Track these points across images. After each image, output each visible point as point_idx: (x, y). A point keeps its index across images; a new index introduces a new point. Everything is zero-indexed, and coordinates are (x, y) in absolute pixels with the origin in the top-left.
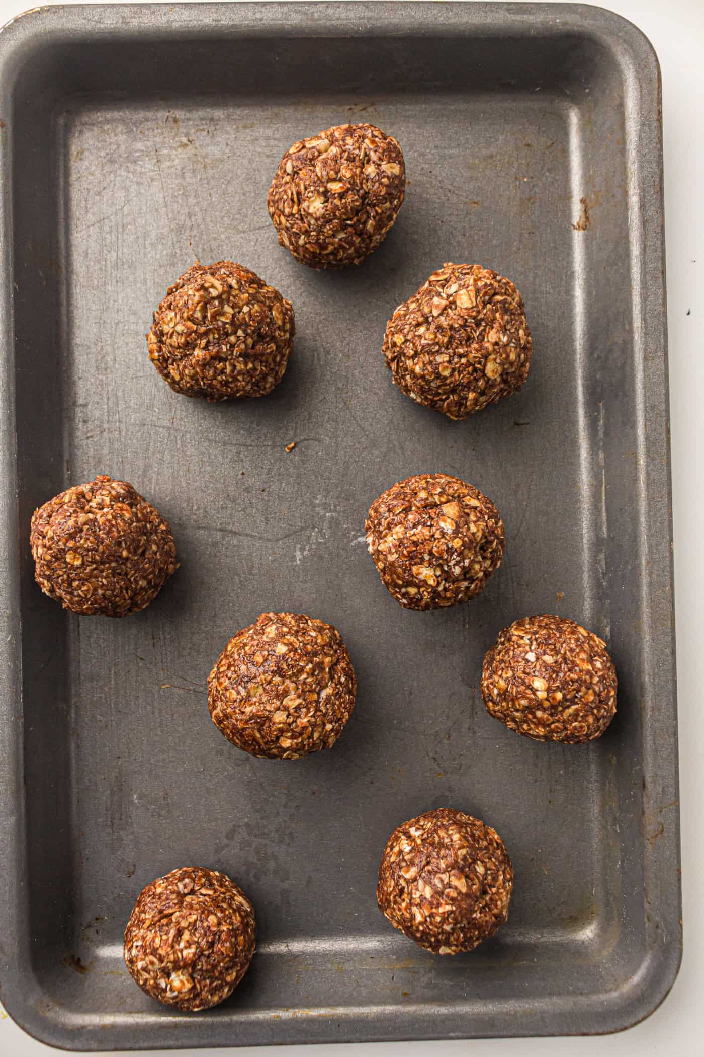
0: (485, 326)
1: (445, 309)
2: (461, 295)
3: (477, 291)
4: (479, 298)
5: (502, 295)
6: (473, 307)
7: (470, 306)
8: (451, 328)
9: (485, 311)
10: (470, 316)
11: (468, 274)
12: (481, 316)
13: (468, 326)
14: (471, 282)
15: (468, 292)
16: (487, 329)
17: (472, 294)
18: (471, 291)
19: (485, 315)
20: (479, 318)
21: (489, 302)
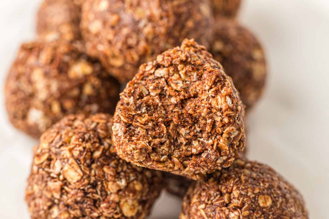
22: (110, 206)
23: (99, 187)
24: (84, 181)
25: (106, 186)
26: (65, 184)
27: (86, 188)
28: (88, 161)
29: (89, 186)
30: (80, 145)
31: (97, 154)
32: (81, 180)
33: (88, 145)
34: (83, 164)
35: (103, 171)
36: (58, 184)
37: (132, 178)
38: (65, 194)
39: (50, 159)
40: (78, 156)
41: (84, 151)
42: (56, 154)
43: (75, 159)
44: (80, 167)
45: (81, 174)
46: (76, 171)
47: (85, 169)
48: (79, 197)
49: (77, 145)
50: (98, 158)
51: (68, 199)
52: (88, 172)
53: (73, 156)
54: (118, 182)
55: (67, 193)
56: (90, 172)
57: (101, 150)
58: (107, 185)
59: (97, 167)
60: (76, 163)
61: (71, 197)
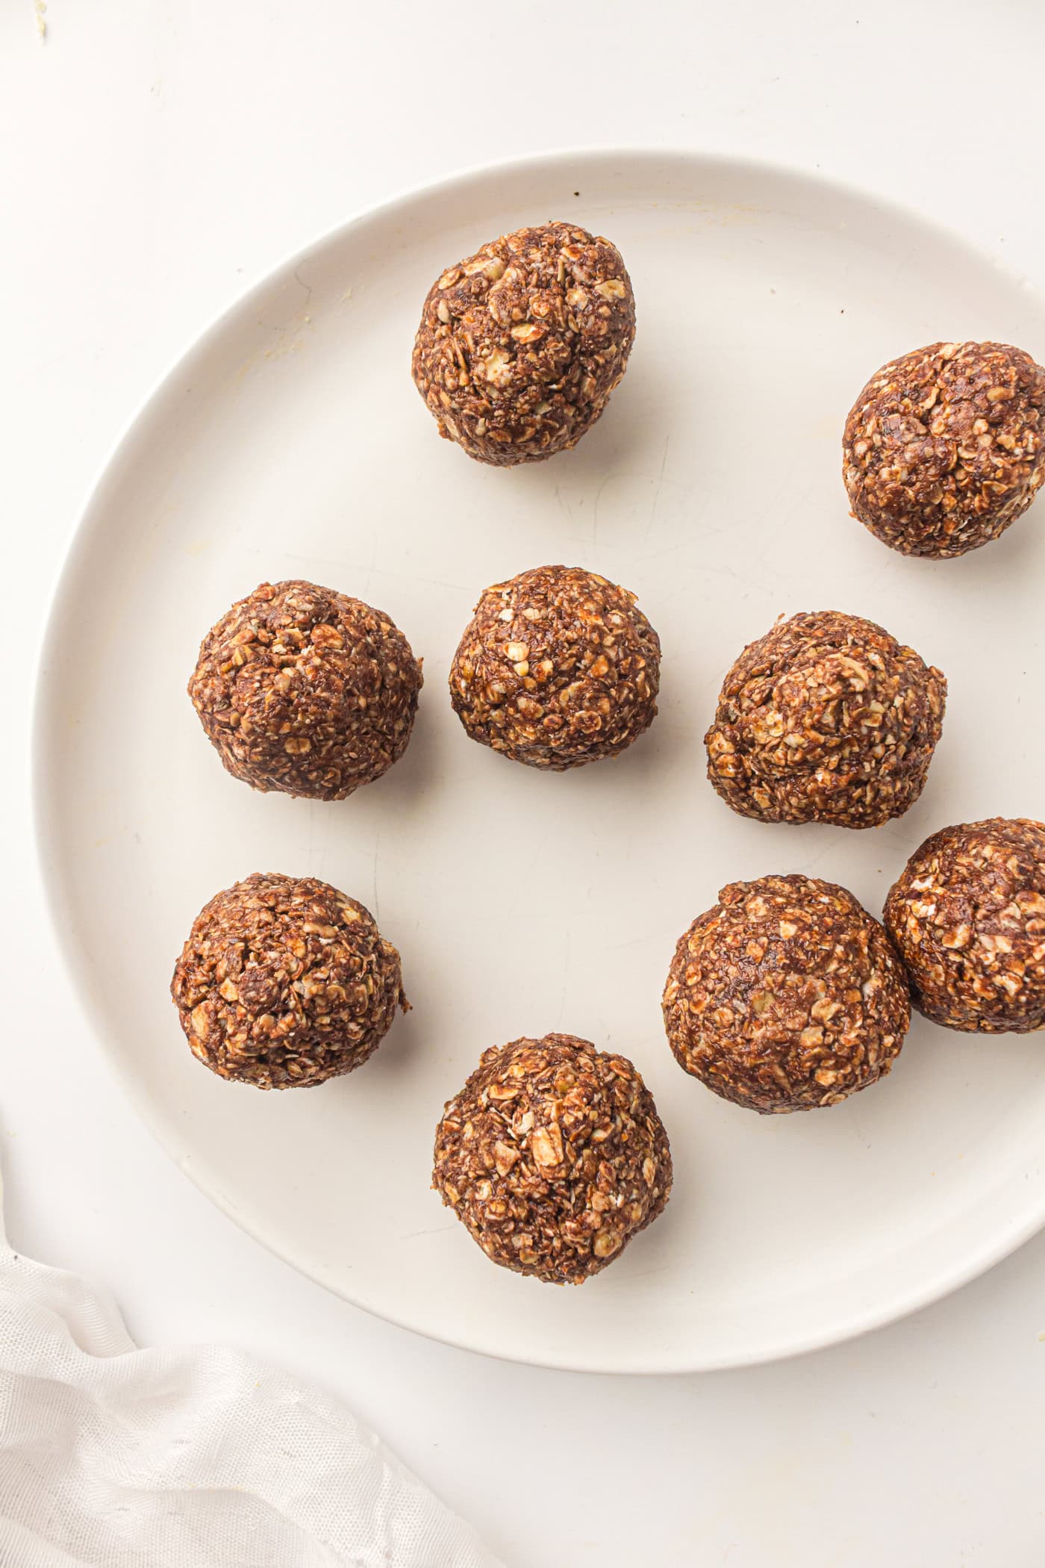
0: (585, 1187)
1: (516, 1164)
2: (538, 1139)
3: (564, 1130)
4: (568, 1144)
5: (605, 1127)
6: (559, 1164)
7: (555, 1163)
8: (529, 1198)
9: (580, 1162)
10: (557, 1179)
11: (547, 1090)
12: (575, 1174)
13: (557, 1194)
14: (554, 1114)
15: (549, 1133)
16: (588, 1190)
17: (557, 1139)
18: (554, 1132)
19: (581, 1169)
20: (571, 1178)
21: (586, 1145)
31: (600, 1135)
32: (554, 1167)
33: (593, 1115)
34: (571, 1143)
35: (597, 1168)
36: (513, 1154)
37: (634, 1196)
38: (518, 1174)
39: (516, 1102)
40: (570, 1125)
41: (582, 1123)
42: (533, 1100)
43: (560, 1126)
44: (564, 1145)
45: (562, 1158)
46: (554, 1148)
47: (569, 1151)
48: (539, 1192)
49: (576, 1105)
50: (601, 1143)
51: (518, 1186)
52: (572, 1160)
53: (560, 1119)
54: (612, 1198)
55: (522, 1174)
56: (576, 1161)
57: (609, 1131)
58: (592, 1195)
59: (589, 1158)
60: (560, 1135)
61: (525, 1187)
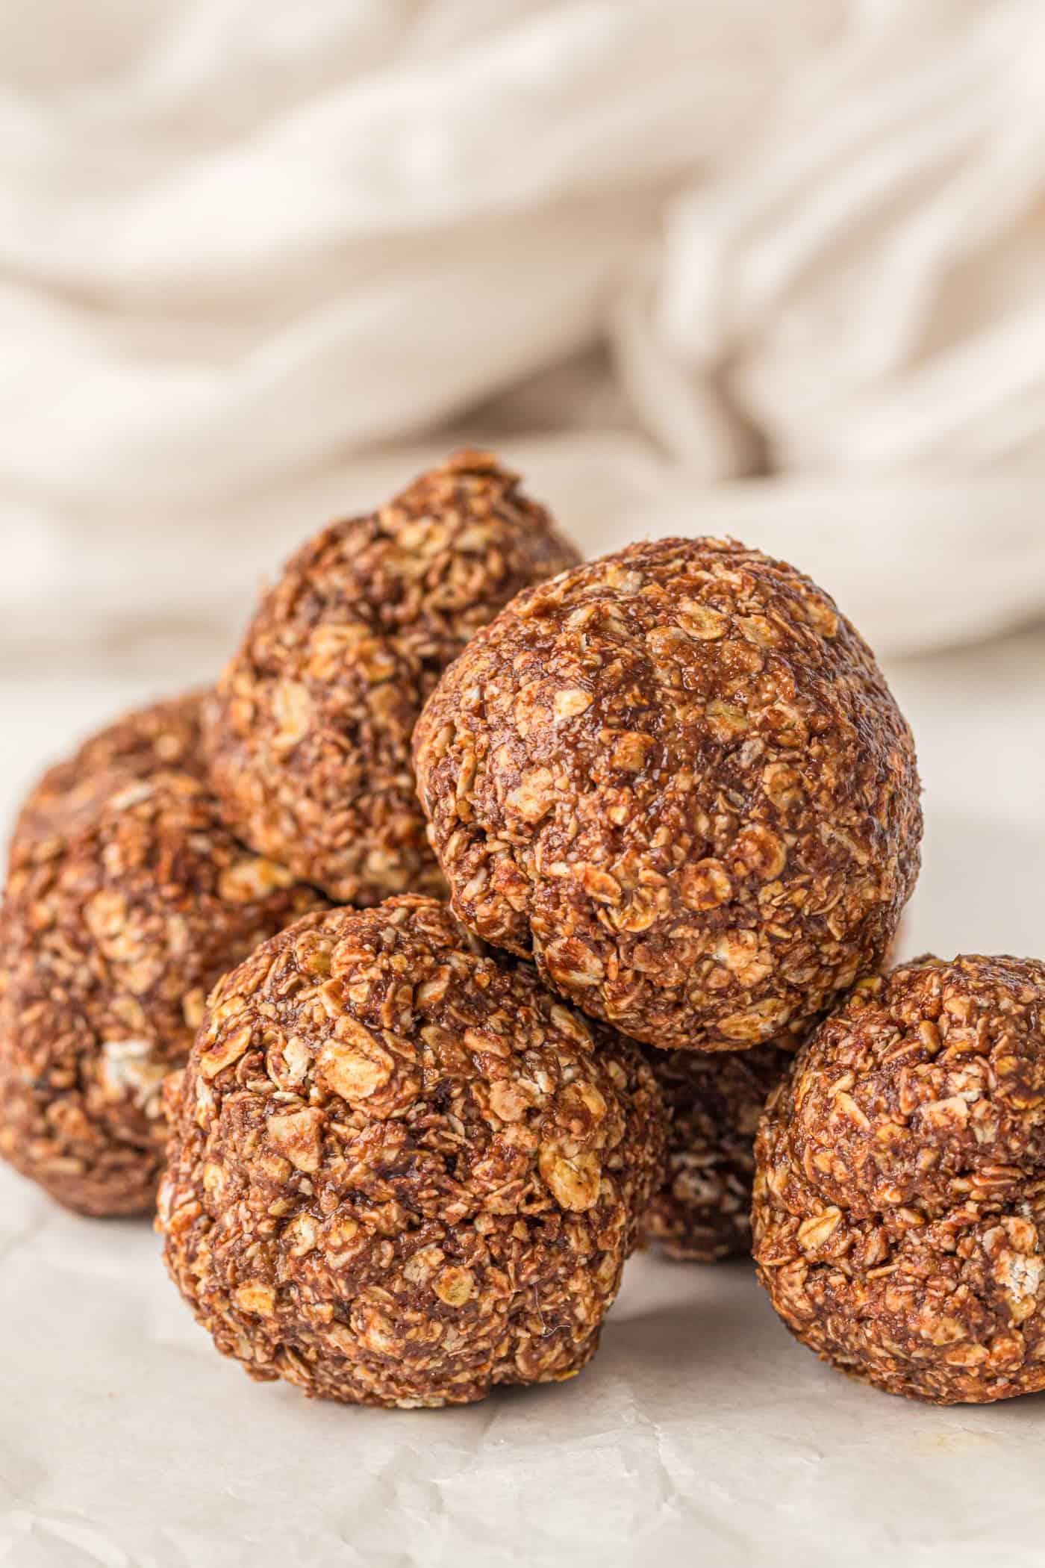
22: (508, 1169)
23: (458, 1105)
24: (402, 1088)
25: (482, 1103)
26: (332, 1117)
27: (412, 1115)
28: (406, 1018)
29: (422, 1106)
30: (367, 965)
